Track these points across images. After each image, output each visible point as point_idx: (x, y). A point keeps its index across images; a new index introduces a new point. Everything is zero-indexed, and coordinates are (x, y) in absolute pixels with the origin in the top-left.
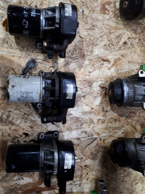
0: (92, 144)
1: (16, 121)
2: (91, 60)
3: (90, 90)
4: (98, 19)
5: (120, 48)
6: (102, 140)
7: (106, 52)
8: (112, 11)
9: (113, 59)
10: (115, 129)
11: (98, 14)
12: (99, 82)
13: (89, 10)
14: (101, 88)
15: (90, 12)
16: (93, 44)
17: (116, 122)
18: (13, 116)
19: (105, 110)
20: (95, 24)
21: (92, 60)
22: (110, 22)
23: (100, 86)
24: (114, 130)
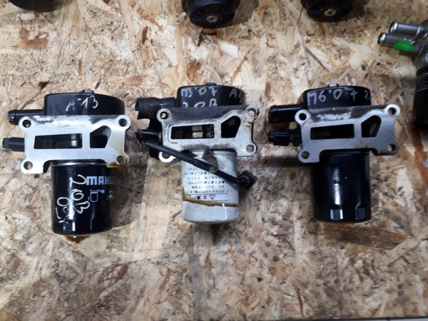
0: (319, 57)
1: (282, 206)
2: (144, 65)
3: (207, 63)
4: (58, 53)
5: (117, 9)
6: (309, 38)
7: (126, 35)
8: (40, 27)
9: (141, 23)
10: (285, 15)
11: (49, 53)
12: (189, 48)
13: (39, 70)
14: (202, 42)
15: (44, 70)
16: (111, 61)
17: (270, 14)
18: (272, 212)
19: (246, 35)
20: (68, 58)
21: (145, 62)
22: (64, 30)
23: (199, 45)
24: (287, 16)
